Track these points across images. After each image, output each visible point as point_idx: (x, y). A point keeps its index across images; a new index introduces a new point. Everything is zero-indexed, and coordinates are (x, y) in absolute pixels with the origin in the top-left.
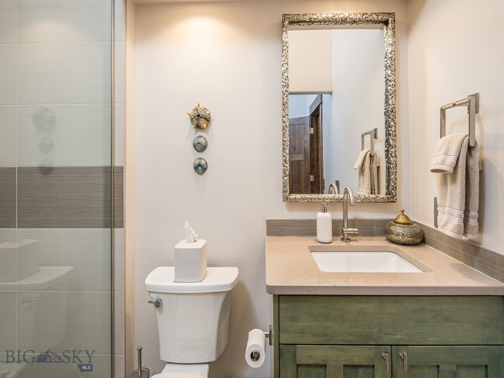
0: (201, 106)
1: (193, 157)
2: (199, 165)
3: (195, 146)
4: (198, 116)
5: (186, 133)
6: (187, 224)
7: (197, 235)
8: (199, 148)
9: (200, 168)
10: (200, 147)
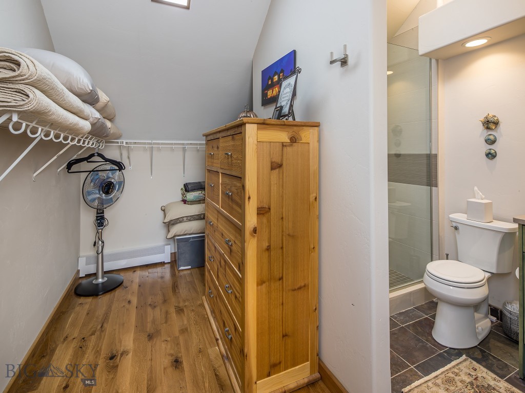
0: (490, 115)
1: (485, 148)
2: (490, 153)
3: (486, 141)
4: (488, 121)
5: (480, 133)
6: (476, 188)
7: (483, 196)
8: (489, 141)
9: (491, 156)
10: (491, 142)
